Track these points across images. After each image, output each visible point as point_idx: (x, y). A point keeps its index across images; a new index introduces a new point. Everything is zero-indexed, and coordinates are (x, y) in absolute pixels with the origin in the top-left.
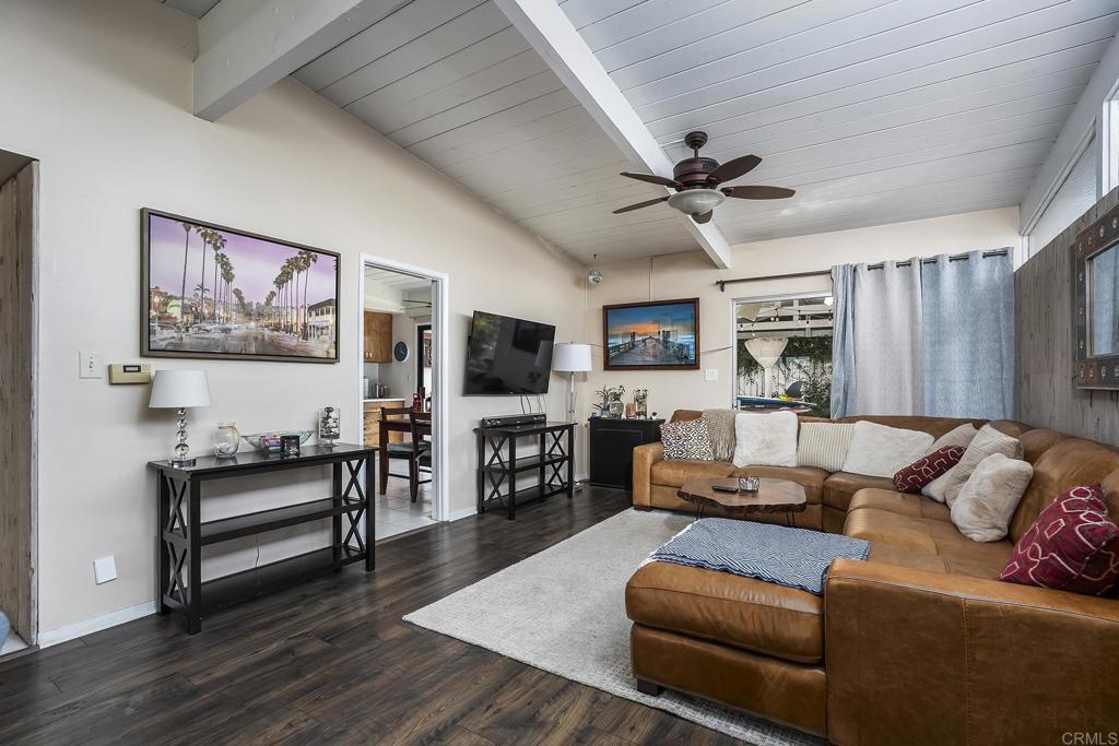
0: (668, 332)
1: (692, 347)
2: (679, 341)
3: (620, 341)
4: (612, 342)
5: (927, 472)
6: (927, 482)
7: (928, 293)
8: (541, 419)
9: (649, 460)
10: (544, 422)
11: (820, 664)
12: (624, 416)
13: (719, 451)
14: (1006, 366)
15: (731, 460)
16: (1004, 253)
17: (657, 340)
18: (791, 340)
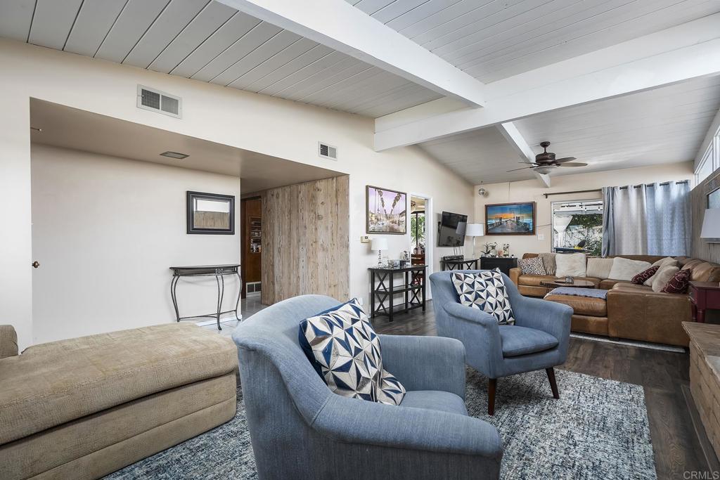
0: (519, 217)
1: (531, 224)
2: (525, 222)
3: (494, 222)
4: (490, 222)
5: (645, 276)
6: (645, 280)
7: (649, 200)
8: (461, 257)
9: (517, 275)
10: (462, 259)
11: (606, 316)
12: (497, 257)
13: (548, 270)
14: (687, 232)
15: (554, 275)
16: (686, 182)
17: (513, 221)
18: (574, 216)
